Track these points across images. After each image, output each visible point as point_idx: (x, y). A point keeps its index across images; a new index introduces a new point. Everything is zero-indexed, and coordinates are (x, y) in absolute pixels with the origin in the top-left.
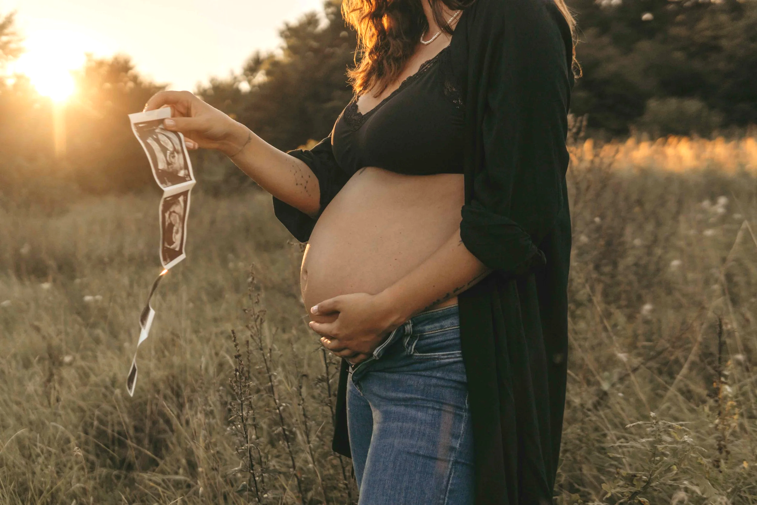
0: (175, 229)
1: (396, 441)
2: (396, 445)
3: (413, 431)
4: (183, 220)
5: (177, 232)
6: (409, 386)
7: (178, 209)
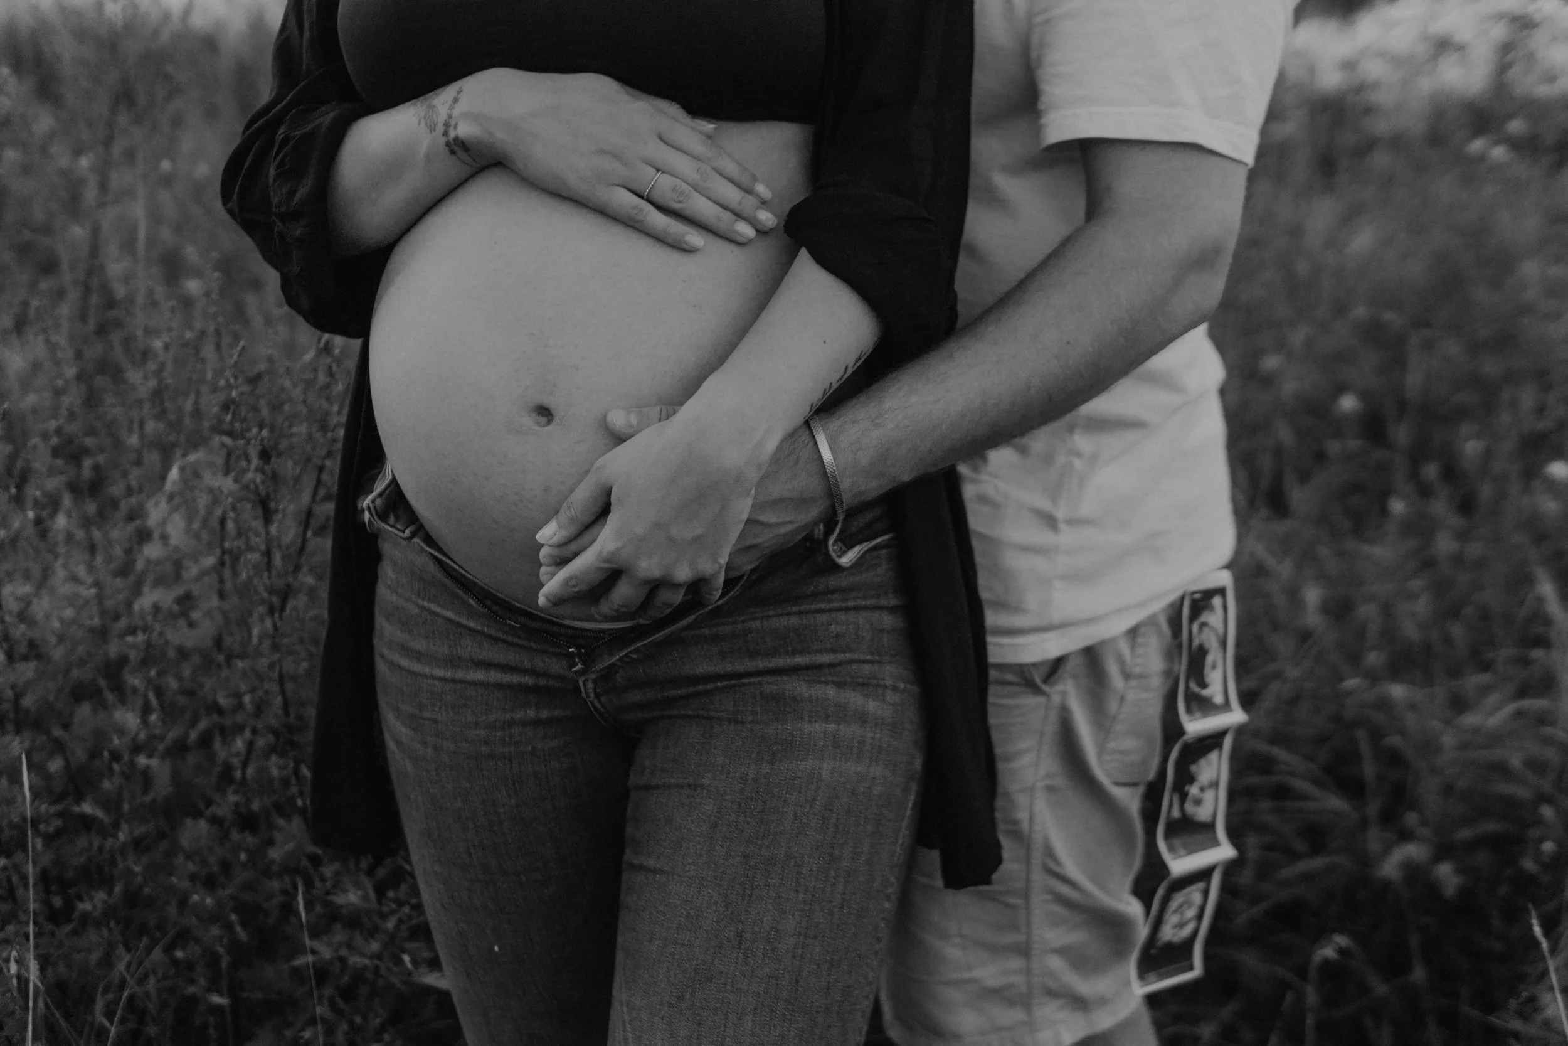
0: (1210, 659)
1: (826, 767)
2: (825, 775)
3: (862, 742)
4: (1223, 644)
5: (1214, 667)
6: (837, 636)
7: (1214, 618)
